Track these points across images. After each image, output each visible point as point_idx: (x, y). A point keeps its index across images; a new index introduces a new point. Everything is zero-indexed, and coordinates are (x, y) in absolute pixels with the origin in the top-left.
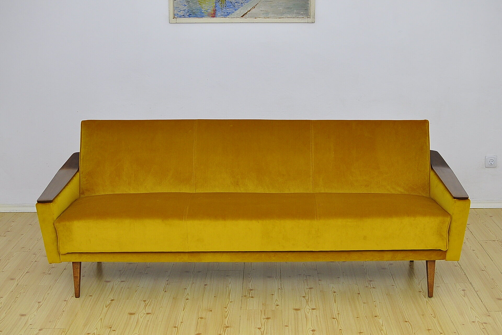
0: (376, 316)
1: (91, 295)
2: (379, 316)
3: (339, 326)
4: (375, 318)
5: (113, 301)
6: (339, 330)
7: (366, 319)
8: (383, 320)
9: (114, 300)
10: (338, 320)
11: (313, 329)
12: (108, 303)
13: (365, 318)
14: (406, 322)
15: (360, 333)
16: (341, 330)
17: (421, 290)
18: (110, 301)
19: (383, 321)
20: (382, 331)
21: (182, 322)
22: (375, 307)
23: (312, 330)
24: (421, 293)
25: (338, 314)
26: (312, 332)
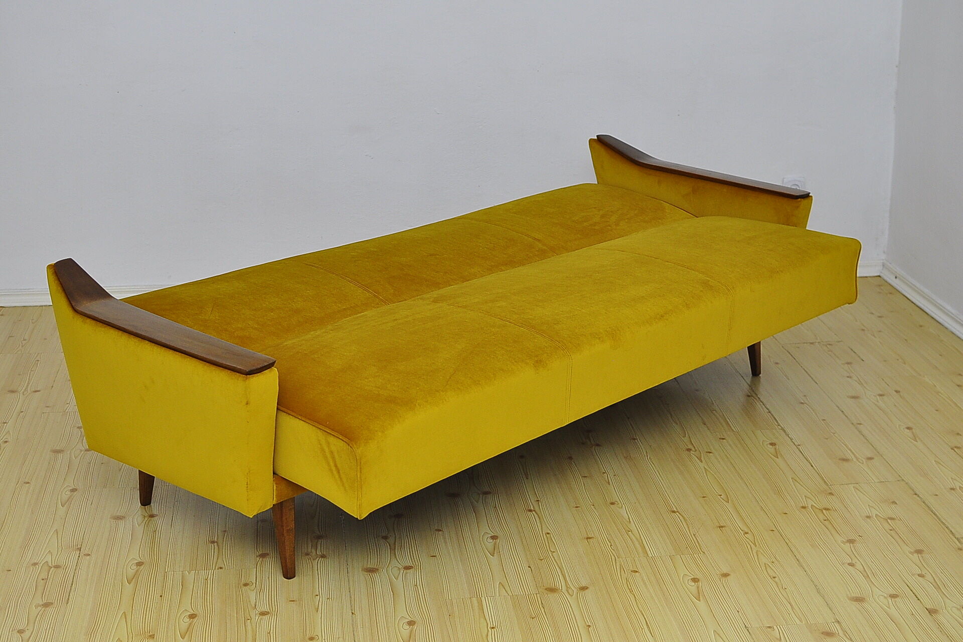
0: (612, 504)
1: (26, 480)
2: (619, 502)
3: (543, 527)
4: (612, 506)
5: (75, 493)
6: (544, 534)
7: (594, 509)
8: (628, 511)
9: (76, 490)
10: (538, 512)
11: (493, 534)
12: (65, 497)
13: (592, 507)
14: (674, 512)
15: (587, 538)
16: (548, 534)
17: (690, 447)
18: (68, 493)
19: (628, 513)
20: (630, 533)
21: (225, 531)
22: (608, 484)
23: (491, 537)
24: (691, 452)
25: (537, 502)
26: (492, 541)
